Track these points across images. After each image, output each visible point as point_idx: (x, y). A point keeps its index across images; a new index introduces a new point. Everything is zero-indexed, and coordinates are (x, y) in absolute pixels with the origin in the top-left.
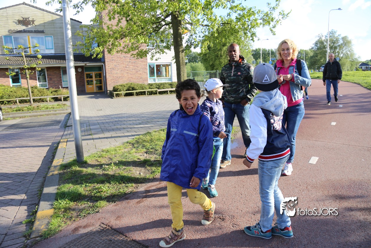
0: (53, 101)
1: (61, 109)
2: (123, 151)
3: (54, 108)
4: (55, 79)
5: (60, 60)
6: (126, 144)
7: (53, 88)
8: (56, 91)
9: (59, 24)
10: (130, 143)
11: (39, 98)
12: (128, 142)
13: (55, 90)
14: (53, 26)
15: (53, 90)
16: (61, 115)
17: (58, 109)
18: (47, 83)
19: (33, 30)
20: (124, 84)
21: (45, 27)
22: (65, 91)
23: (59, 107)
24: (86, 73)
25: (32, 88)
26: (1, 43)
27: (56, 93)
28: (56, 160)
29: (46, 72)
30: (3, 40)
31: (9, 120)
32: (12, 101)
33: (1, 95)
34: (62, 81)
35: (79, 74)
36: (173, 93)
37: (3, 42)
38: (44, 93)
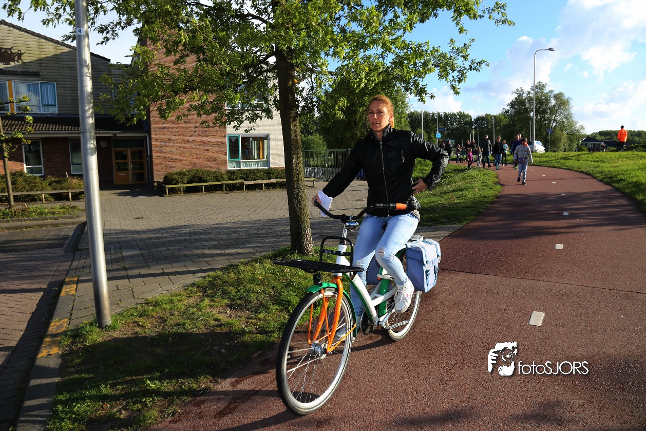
0: (53, 200)
1: (67, 214)
2: (185, 303)
3: (54, 213)
4: (58, 160)
5: (68, 126)
6: (190, 288)
7: (53, 176)
8: (58, 182)
9: (67, 61)
10: (198, 287)
11: (26, 193)
12: (194, 284)
13: (57, 179)
14: (56, 65)
15: (53, 179)
16: (68, 226)
17: (61, 215)
18: (42, 166)
19: (19, 70)
20: (184, 170)
21: (41, 66)
22: (75, 181)
23: (64, 213)
24: (115, 150)
25: (14, 175)
27: (59, 185)
28: (56, 321)
29: (40, 146)
34: (71, 164)
35: (103, 151)
36: (271, 187)
38: (35, 185)
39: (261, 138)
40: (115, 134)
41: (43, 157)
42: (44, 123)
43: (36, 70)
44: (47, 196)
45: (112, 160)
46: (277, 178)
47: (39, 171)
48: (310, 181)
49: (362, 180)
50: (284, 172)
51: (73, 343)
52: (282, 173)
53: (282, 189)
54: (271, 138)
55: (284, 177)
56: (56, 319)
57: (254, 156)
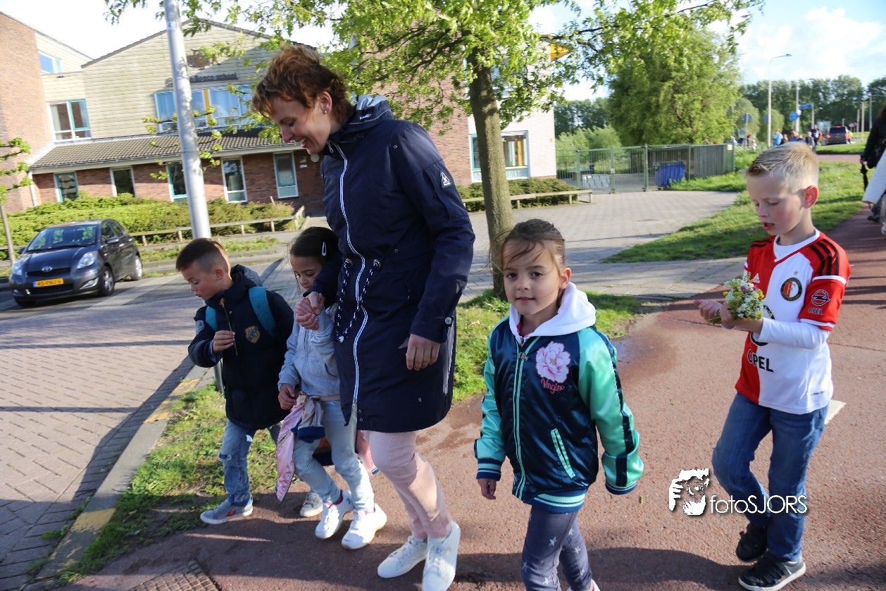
0: (254, 232)
1: (264, 250)
3: (248, 249)
4: (262, 182)
7: (255, 201)
8: (260, 209)
11: (223, 225)
13: (260, 206)
15: (256, 206)
16: (262, 264)
17: (257, 251)
18: (244, 191)
19: (215, 74)
21: (238, 67)
22: (282, 207)
23: (260, 248)
25: (213, 203)
26: (152, 109)
27: (261, 213)
28: (187, 381)
29: (242, 166)
30: (155, 103)
31: (155, 277)
32: (169, 234)
33: (148, 221)
34: (277, 185)
35: (314, 167)
36: (529, 205)
37: (155, 107)
38: (235, 214)
39: (517, 137)
41: (246, 179)
42: (244, 137)
43: (233, 73)
44: (248, 227)
47: (241, 197)
48: (585, 194)
49: (665, 189)
50: (548, 182)
51: (185, 408)
52: (545, 185)
53: (544, 207)
54: (530, 136)
55: (548, 191)
56: (187, 378)
57: (512, 162)
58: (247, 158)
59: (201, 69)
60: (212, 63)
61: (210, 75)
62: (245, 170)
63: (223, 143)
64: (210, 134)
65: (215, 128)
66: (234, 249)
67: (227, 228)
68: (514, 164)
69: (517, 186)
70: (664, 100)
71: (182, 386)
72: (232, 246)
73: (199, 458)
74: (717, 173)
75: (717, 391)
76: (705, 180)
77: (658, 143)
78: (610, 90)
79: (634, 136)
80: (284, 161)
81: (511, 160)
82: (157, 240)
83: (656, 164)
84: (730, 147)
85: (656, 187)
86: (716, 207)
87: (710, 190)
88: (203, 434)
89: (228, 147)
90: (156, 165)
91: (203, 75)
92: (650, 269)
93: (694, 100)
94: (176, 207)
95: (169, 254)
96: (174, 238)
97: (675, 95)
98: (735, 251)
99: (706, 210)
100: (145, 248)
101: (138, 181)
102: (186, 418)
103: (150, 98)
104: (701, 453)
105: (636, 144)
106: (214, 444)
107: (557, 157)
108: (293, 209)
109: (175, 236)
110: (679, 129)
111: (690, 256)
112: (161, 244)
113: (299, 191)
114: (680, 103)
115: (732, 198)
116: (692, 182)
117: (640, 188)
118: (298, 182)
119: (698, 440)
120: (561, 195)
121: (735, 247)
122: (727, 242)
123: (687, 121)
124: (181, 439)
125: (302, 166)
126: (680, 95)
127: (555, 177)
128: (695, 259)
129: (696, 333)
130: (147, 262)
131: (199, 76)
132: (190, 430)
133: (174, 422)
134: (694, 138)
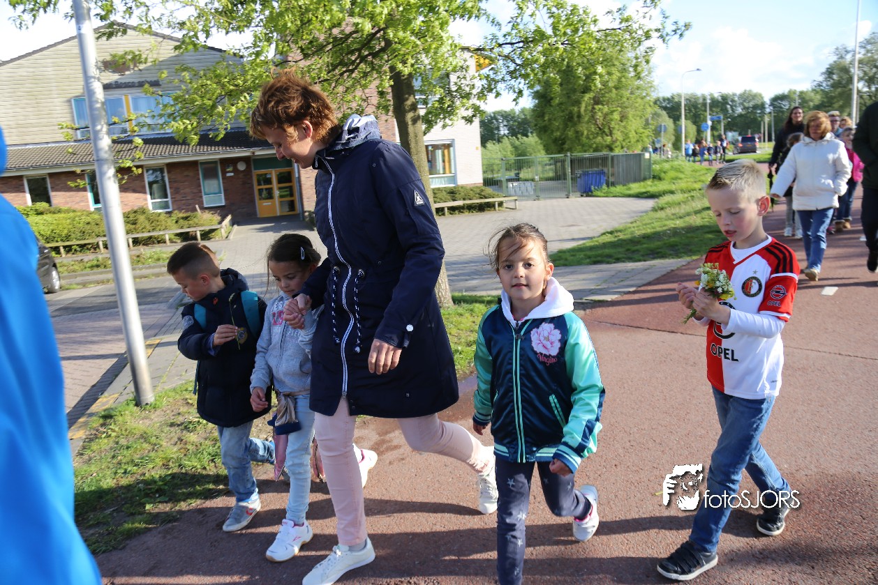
0: (179, 241)
4: (188, 190)
8: (186, 218)
11: (146, 235)
13: (185, 215)
15: (181, 215)
18: (169, 199)
19: (136, 81)
24: (256, 173)
25: (135, 212)
26: (68, 115)
27: (186, 222)
28: (106, 397)
29: (166, 174)
30: (72, 109)
31: (74, 289)
32: (89, 244)
33: (66, 231)
34: (203, 194)
35: (241, 175)
36: (457, 212)
37: (72, 113)
38: (158, 223)
39: (444, 145)
40: (254, 153)
41: (170, 188)
42: (167, 144)
43: (155, 79)
44: (173, 237)
45: (253, 185)
46: (464, 199)
47: (166, 206)
48: (511, 201)
49: (588, 196)
50: (475, 190)
51: (102, 425)
52: (471, 192)
53: (471, 214)
54: (457, 145)
55: (475, 198)
56: (106, 394)
57: (439, 170)
58: (171, 166)
59: (123, 75)
60: (133, 69)
61: (131, 80)
62: (169, 179)
63: (145, 150)
64: (131, 142)
65: (137, 136)
66: (159, 259)
67: (150, 238)
68: (441, 172)
69: (444, 193)
70: (585, 111)
71: (100, 402)
72: (156, 257)
73: (117, 477)
74: (636, 180)
75: (636, 390)
76: (625, 187)
77: (580, 152)
78: (534, 100)
79: (556, 145)
80: (210, 169)
81: (438, 168)
82: (75, 250)
83: (579, 172)
84: (647, 156)
85: (579, 194)
86: (635, 212)
87: (630, 196)
88: (122, 451)
89: (151, 154)
90: (73, 173)
91: (123, 81)
92: (572, 273)
93: (614, 111)
94: (96, 216)
95: (88, 265)
96: (95, 249)
97: (596, 107)
98: (652, 254)
99: (625, 216)
100: (63, 259)
101: (54, 189)
102: (103, 436)
103: (66, 104)
104: (621, 451)
105: (559, 152)
106: (132, 461)
107: (483, 165)
108: (219, 218)
109: (96, 247)
110: (600, 138)
111: (610, 260)
112: (81, 254)
113: (226, 199)
114: (600, 114)
115: (649, 204)
116: (612, 189)
117: (564, 194)
118: (225, 190)
119: (617, 438)
120: (488, 202)
121: (651, 250)
122: (645, 246)
123: (606, 130)
124: (98, 457)
125: (228, 175)
126: (600, 106)
127: (482, 185)
128: (615, 263)
129: (616, 334)
130: (66, 274)
131: (120, 81)
132: (107, 448)
133: (91, 440)
134: (613, 146)
